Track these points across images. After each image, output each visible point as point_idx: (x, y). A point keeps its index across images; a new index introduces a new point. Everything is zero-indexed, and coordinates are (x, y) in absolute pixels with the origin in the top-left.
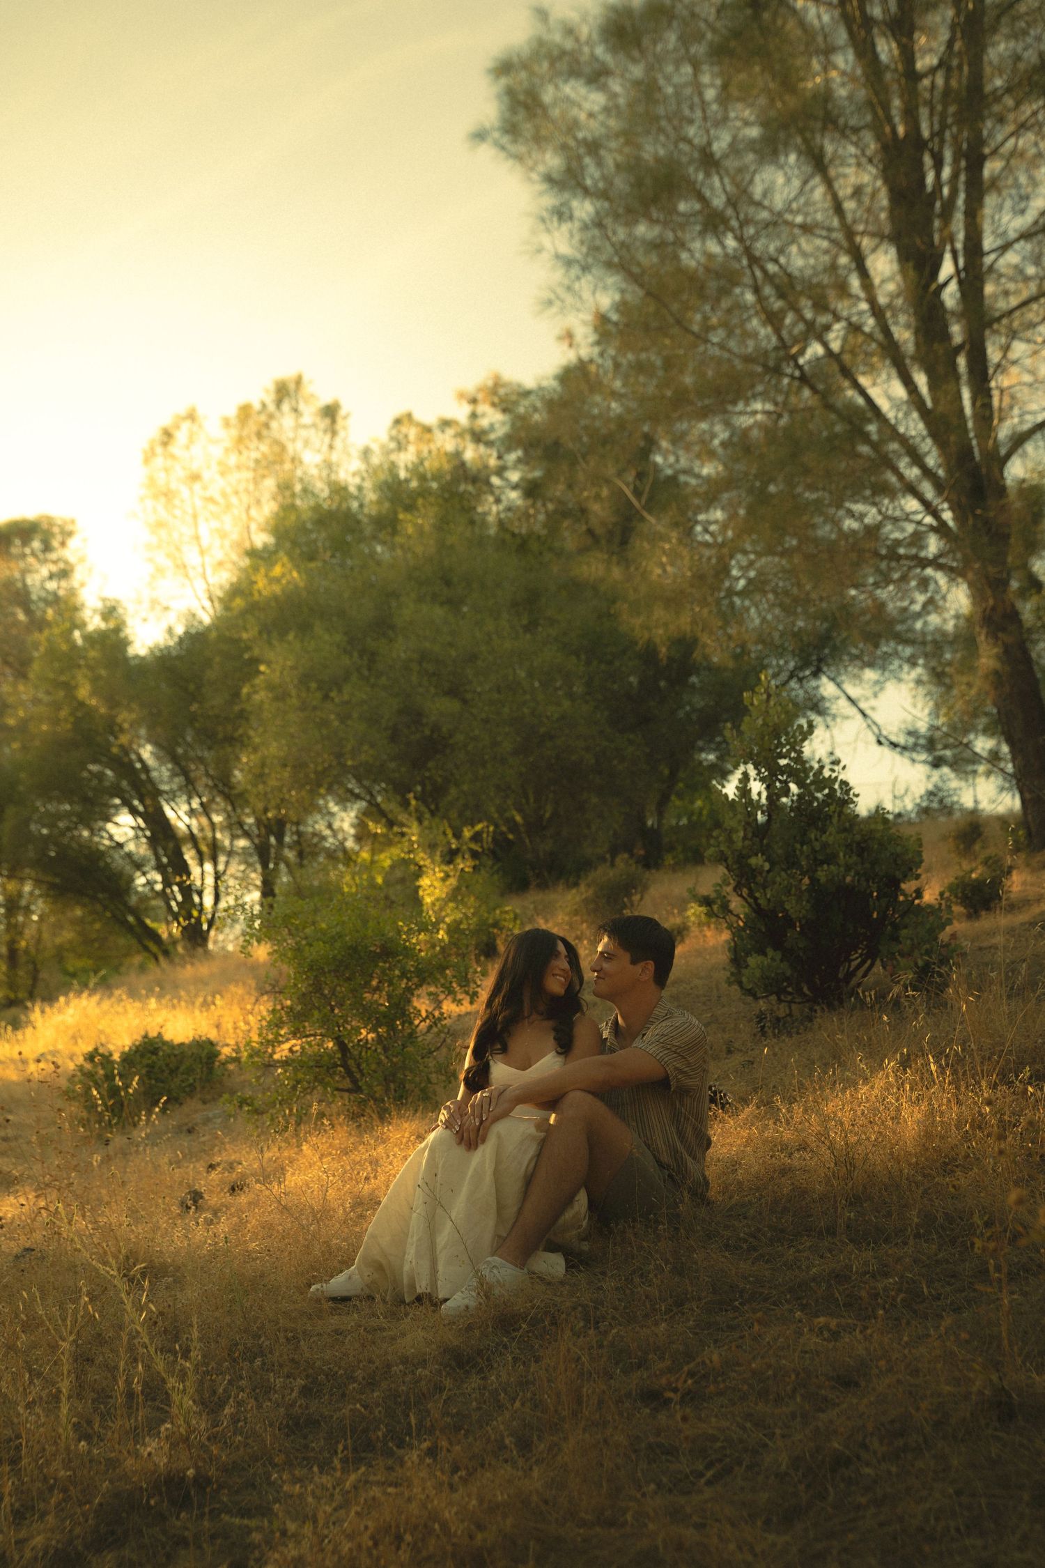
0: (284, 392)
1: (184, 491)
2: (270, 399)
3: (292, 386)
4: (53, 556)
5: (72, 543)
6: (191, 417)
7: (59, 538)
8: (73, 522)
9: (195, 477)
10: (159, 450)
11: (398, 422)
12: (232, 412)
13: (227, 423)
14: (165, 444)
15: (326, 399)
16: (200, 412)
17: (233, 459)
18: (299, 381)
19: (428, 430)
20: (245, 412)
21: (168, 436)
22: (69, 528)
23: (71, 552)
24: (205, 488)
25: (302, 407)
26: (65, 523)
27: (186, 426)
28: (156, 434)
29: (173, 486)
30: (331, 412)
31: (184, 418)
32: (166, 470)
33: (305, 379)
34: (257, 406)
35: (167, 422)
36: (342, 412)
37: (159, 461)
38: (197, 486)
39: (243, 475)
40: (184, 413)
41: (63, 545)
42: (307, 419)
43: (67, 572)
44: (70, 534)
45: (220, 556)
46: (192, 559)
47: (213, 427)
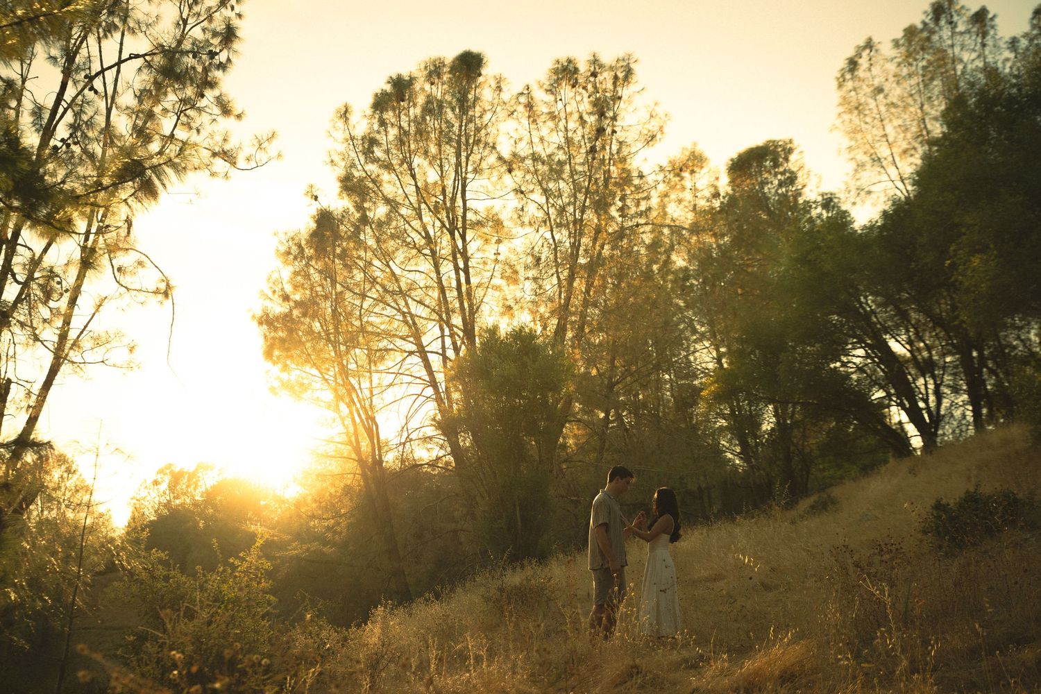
0: (940, 10)
1: (871, 102)
2: (929, 18)
4: (781, 169)
5: (792, 157)
6: (869, 45)
7: (782, 156)
8: (791, 142)
10: (848, 76)
11: (1037, 13)
12: (899, 36)
13: (896, 44)
14: (852, 71)
15: (975, 7)
16: (875, 40)
17: (905, 70)
20: (910, 32)
21: (853, 64)
22: (789, 146)
23: (793, 163)
24: (886, 97)
25: (955, 18)
26: (785, 143)
27: (865, 53)
28: (843, 64)
29: (862, 100)
30: (980, 17)
31: (864, 48)
32: (855, 91)
34: (919, 26)
35: (850, 53)
36: (988, 16)
37: (850, 85)
38: (880, 97)
39: (914, 81)
40: (862, 43)
41: (787, 160)
42: (961, 28)
43: (792, 179)
44: (790, 151)
45: (905, 145)
46: (884, 151)
47: (887, 49)
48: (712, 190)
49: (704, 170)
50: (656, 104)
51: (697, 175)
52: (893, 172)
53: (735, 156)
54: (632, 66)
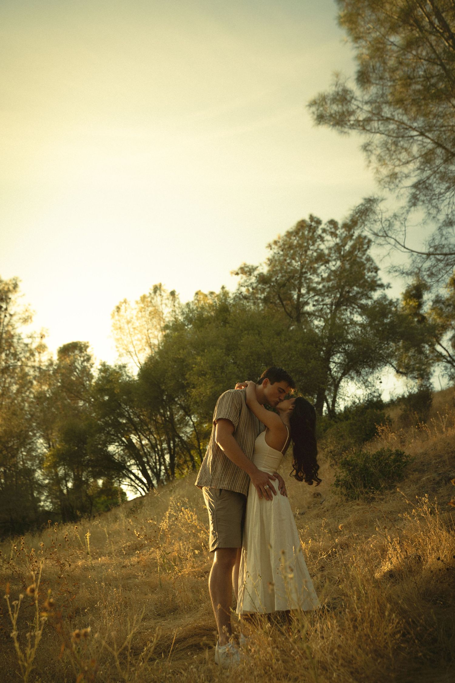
0: (156, 289)
1: (126, 326)
2: (152, 292)
3: (159, 287)
4: (83, 354)
6: (125, 302)
7: (84, 349)
8: (88, 343)
9: (128, 322)
10: (116, 313)
11: (197, 294)
12: (139, 299)
13: (137, 302)
14: (118, 311)
15: (171, 290)
16: (128, 300)
17: (140, 315)
18: (160, 285)
19: (206, 296)
20: (144, 298)
21: (118, 308)
22: (87, 345)
23: (89, 351)
24: (133, 324)
25: (163, 293)
26: (85, 343)
27: (124, 305)
28: (115, 309)
29: (122, 325)
30: (173, 293)
31: (122, 303)
32: (119, 321)
33: (162, 285)
34: (148, 295)
35: (118, 304)
36: (176, 294)
37: (117, 317)
38: (130, 325)
39: (144, 319)
40: (123, 301)
41: (86, 350)
42: (165, 297)
43: (88, 359)
44: (87, 347)
45: (140, 347)
46: (131, 349)
47: (133, 305)
48: (49, 362)
49: (45, 353)
50: (29, 305)
51: (41, 355)
52: (136, 359)
53: (62, 346)
54: (18, 283)
